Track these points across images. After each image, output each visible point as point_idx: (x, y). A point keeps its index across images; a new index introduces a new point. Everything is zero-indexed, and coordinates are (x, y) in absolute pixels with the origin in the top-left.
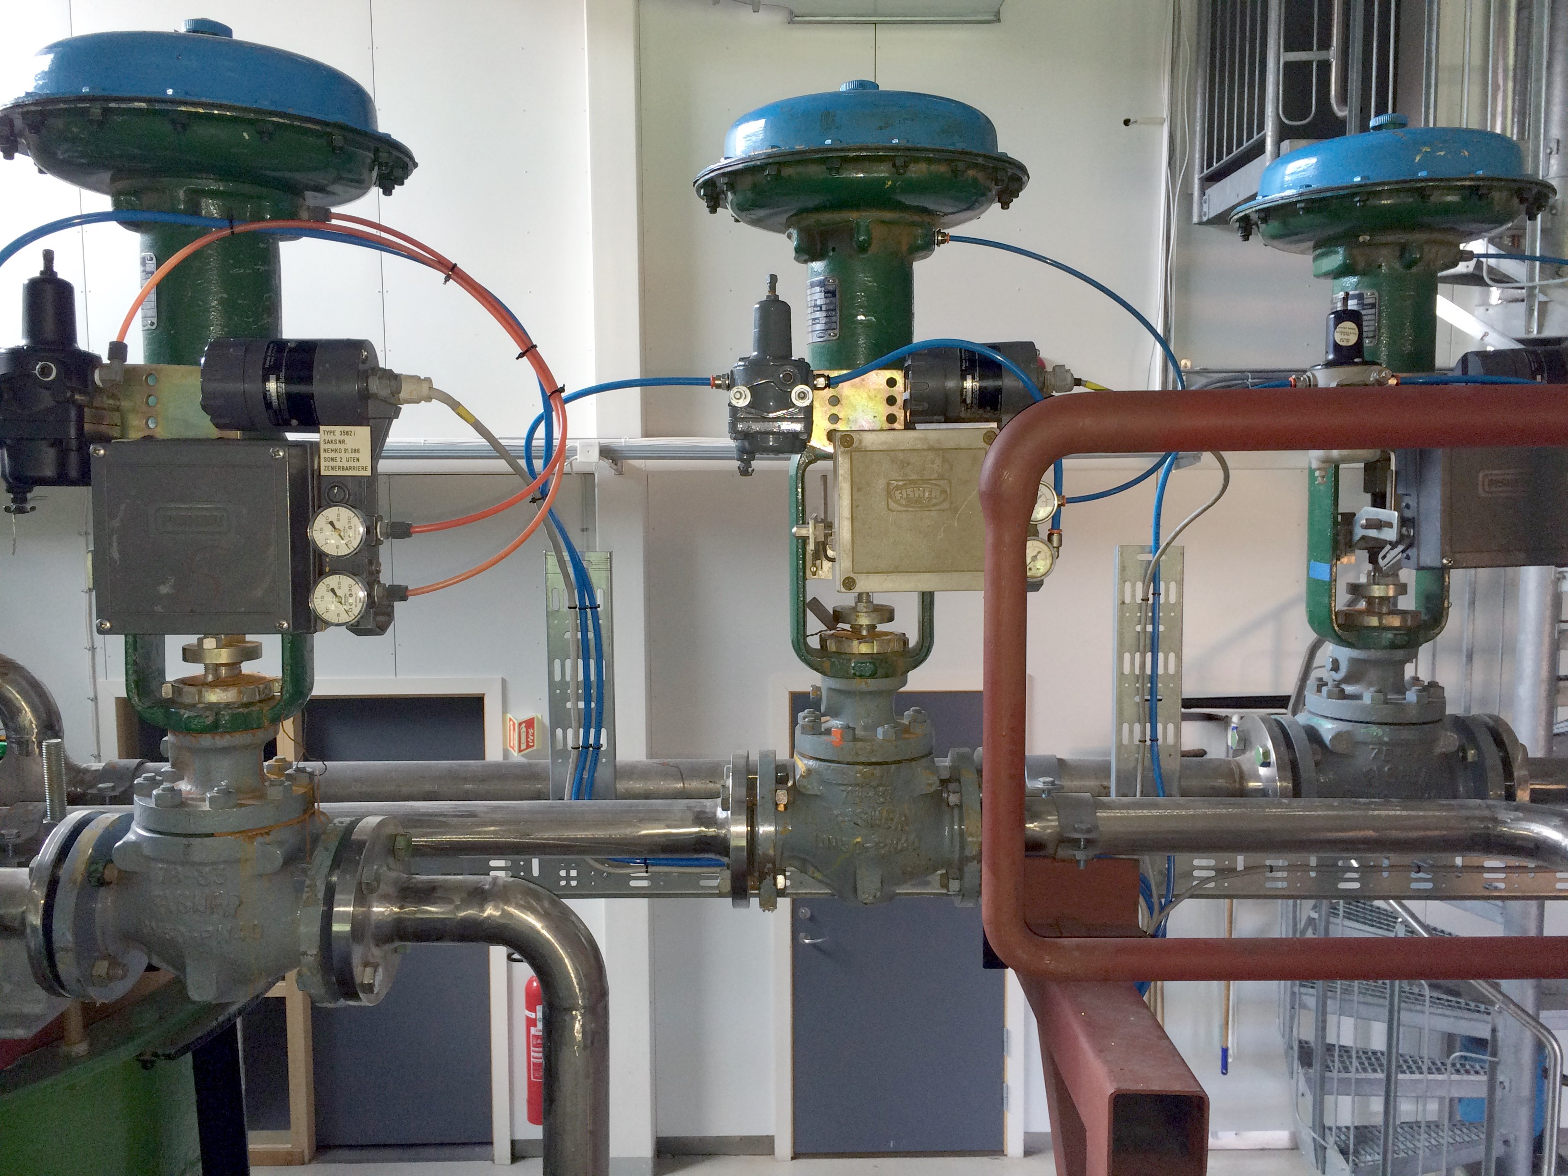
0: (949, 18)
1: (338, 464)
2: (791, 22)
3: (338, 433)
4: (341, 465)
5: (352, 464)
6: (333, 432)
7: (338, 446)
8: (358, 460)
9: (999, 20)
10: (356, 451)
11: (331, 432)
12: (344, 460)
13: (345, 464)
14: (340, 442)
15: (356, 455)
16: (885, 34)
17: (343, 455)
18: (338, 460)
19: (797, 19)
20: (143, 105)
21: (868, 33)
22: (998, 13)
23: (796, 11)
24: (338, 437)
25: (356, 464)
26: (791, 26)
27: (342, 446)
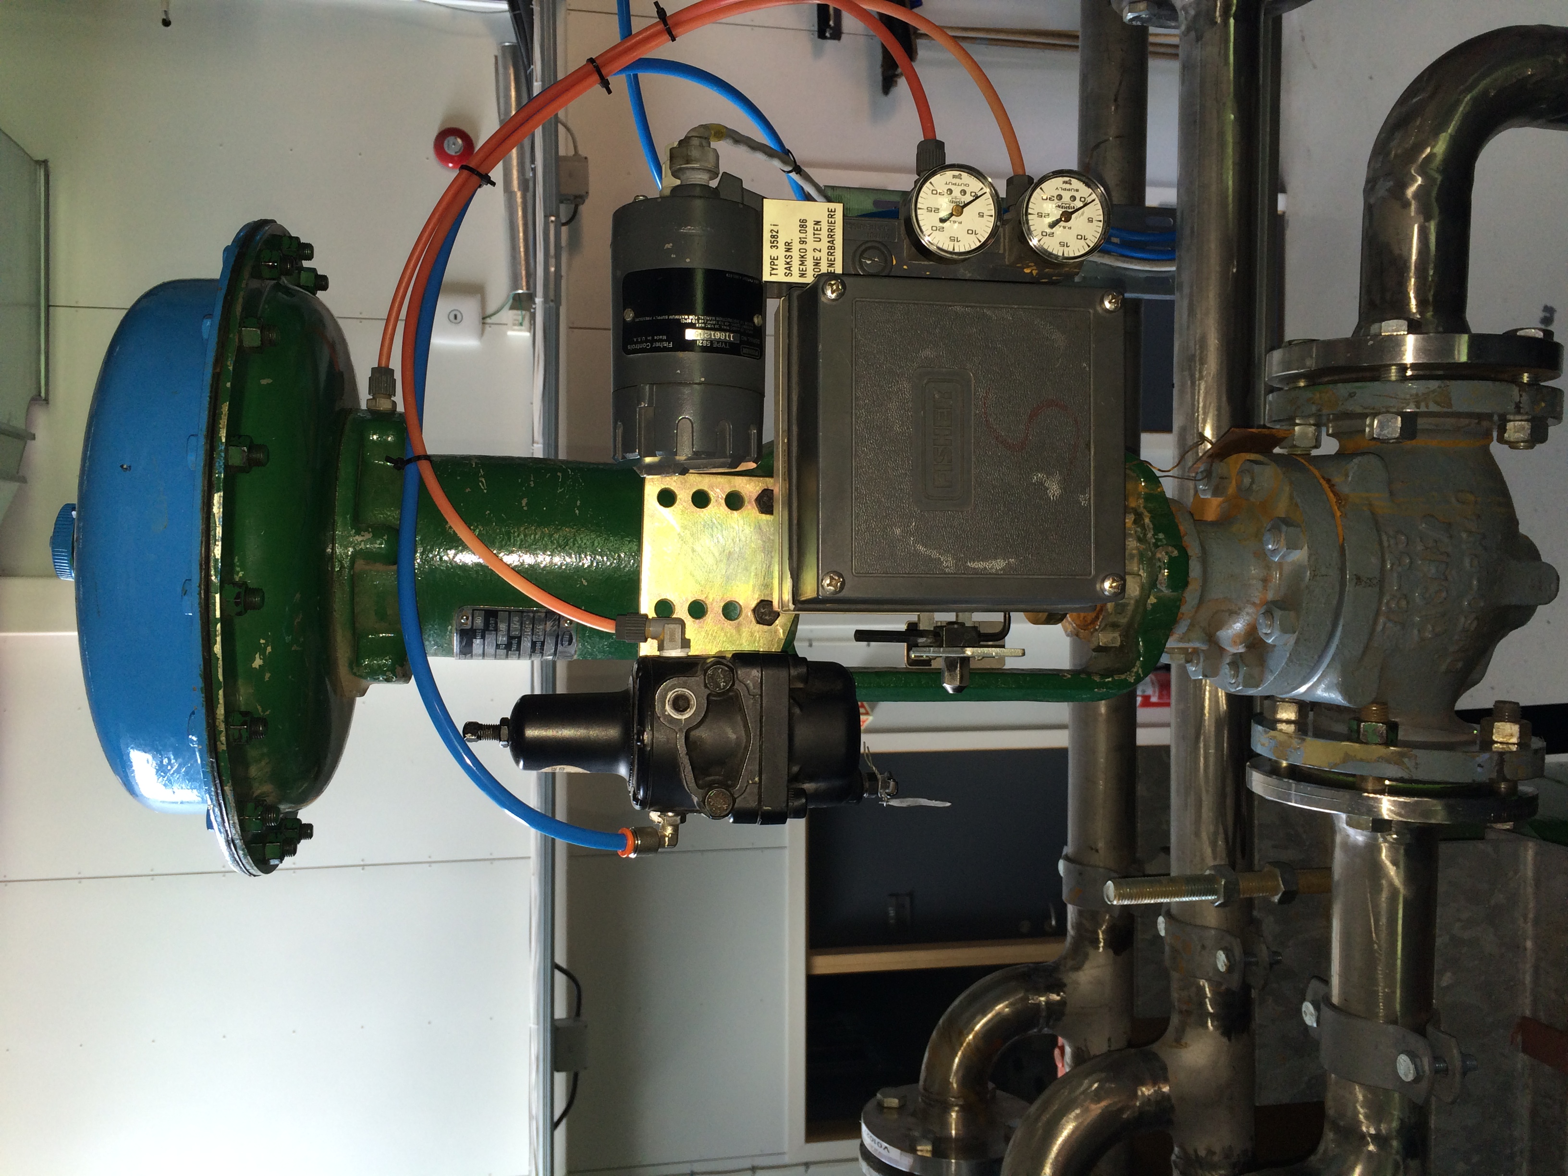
0: (43, 217)
1: (824, 255)
2: (47, 400)
3: (774, 253)
4: (825, 251)
5: (824, 234)
6: (773, 260)
7: (795, 254)
8: (817, 223)
9: (45, 162)
10: (803, 224)
11: (772, 263)
12: (817, 245)
13: (824, 245)
14: (788, 250)
15: (810, 225)
16: (61, 294)
17: (811, 245)
18: (817, 254)
19: (43, 394)
20: (217, 498)
21: (61, 316)
22: (38, 162)
23: (34, 392)
24: (781, 252)
25: (825, 226)
26: (51, 402)
27: (796, 246)
